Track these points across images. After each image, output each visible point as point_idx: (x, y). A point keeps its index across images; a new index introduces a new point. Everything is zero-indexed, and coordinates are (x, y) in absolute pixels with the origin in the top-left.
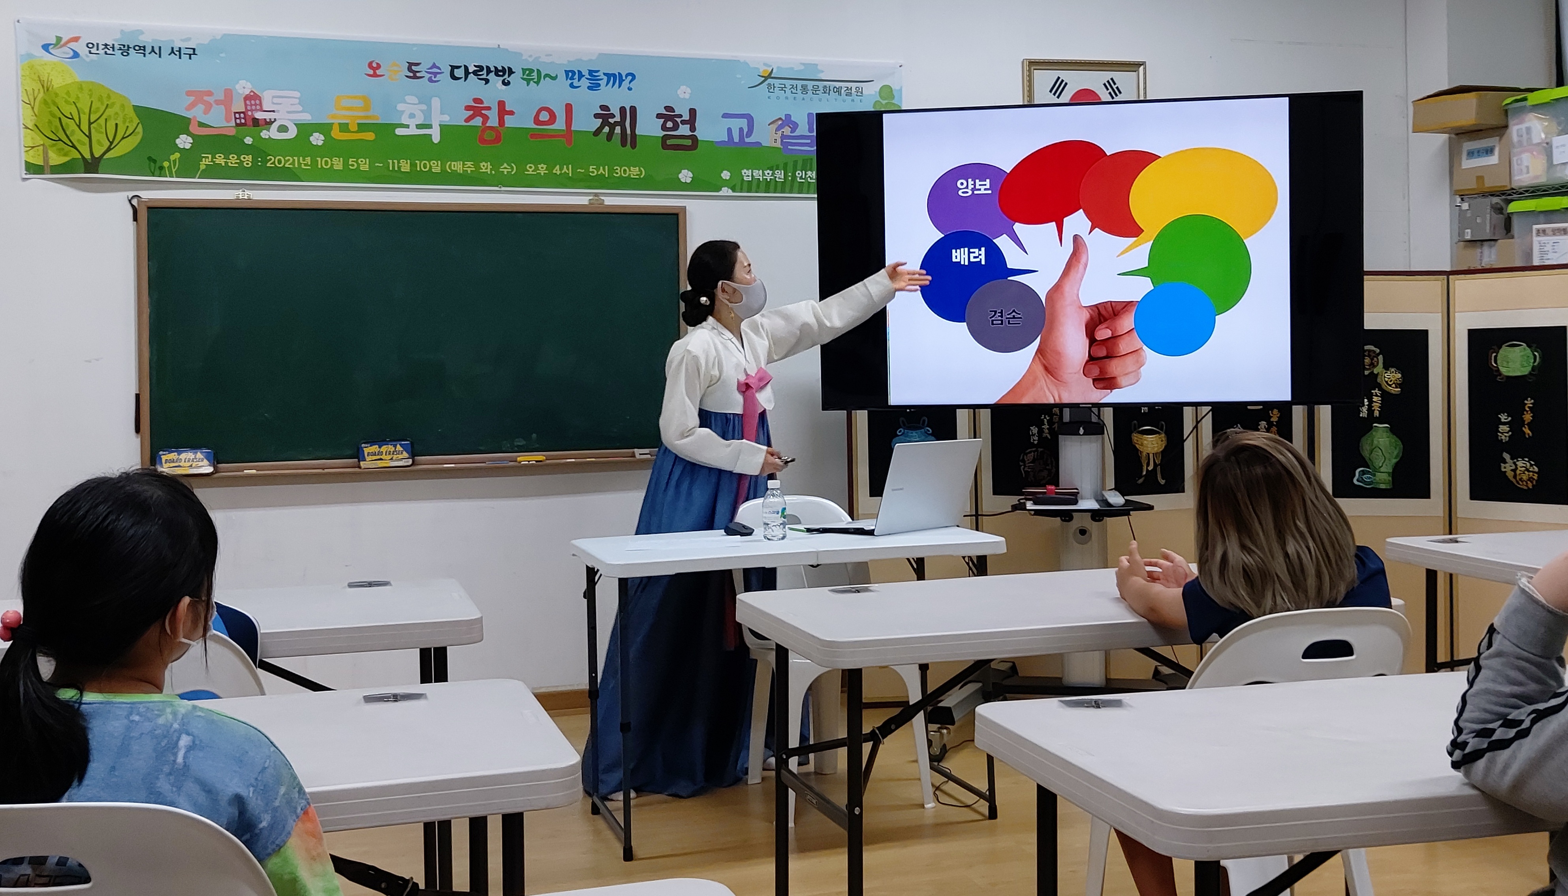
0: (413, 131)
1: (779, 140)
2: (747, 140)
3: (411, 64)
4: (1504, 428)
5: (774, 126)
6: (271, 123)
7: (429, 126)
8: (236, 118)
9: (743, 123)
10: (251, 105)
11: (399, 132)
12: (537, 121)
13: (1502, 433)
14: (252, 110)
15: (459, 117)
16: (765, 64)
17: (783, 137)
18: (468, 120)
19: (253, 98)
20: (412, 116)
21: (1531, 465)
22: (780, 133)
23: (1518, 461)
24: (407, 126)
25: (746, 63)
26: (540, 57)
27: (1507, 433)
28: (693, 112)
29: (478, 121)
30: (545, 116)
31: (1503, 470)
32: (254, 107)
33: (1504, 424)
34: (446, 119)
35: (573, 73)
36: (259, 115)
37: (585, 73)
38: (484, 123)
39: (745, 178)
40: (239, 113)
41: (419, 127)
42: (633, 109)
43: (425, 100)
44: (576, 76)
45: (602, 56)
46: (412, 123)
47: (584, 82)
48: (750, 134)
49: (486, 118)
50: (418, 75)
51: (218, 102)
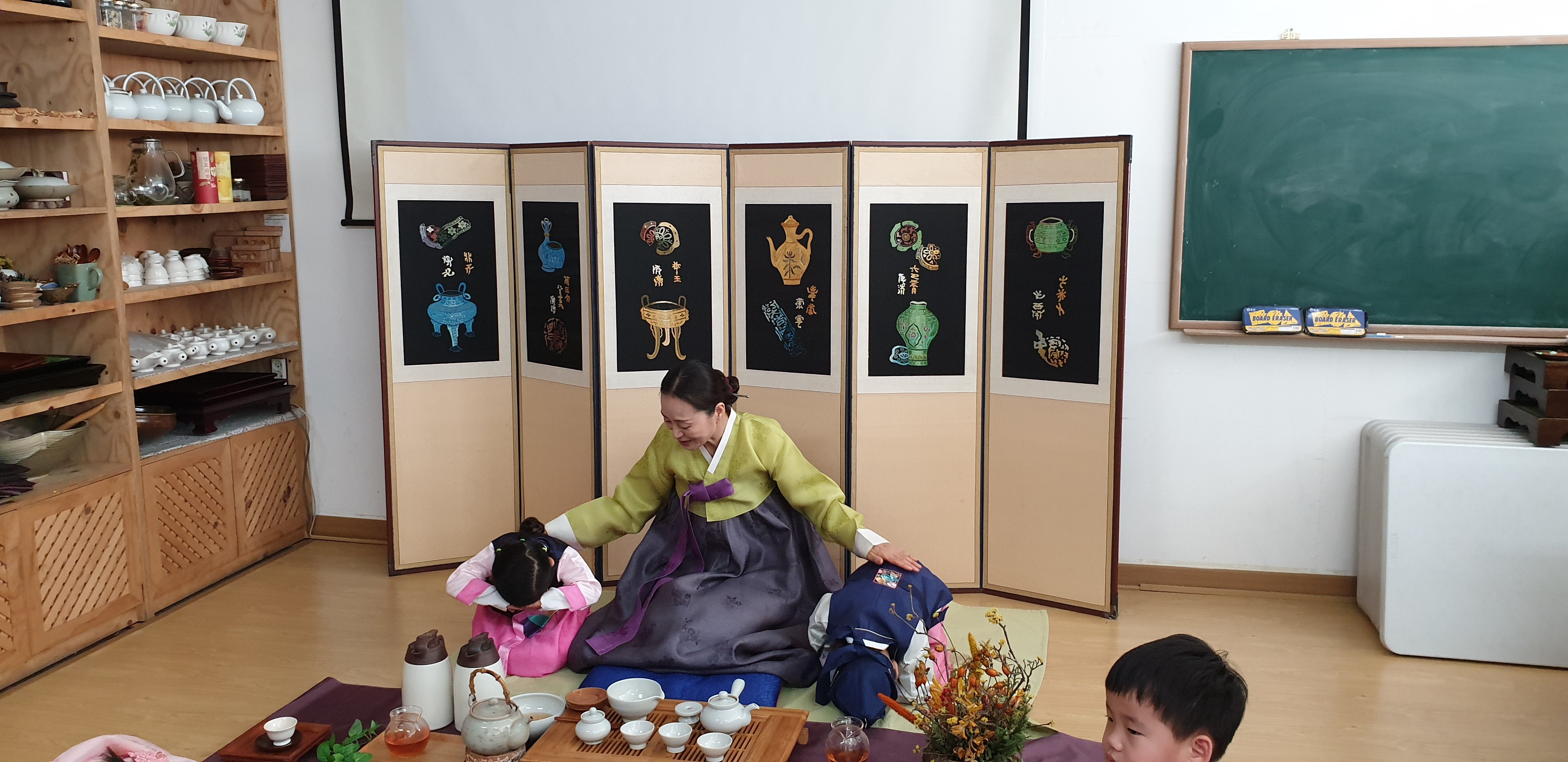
4: (1038, 306)
13: (1036, 311)
21: (1063, 344)
23: (1050, 339)
27: (1041, 310)
31: (1036, 348)
33: (1038, 301)
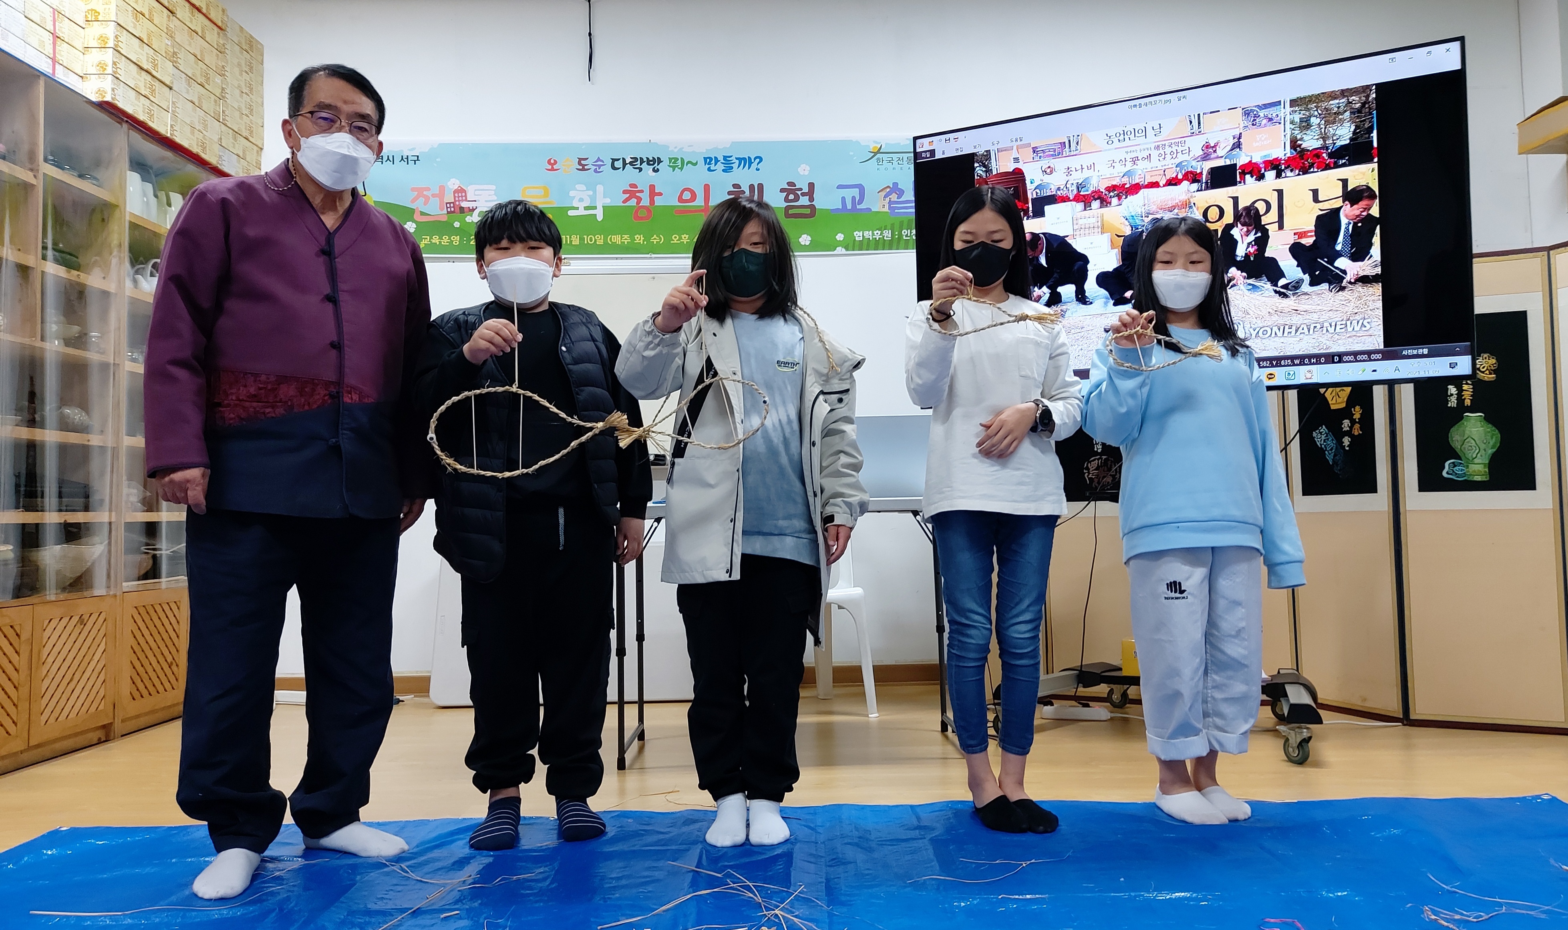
0: (581, 212)
1: (887, 206)
2: (858, 207)
3: (580, 160)
5: (883, 193)
6: (473, 210)
7: (595, 208)
8: (447, 208)
9: (856, 192)
10: (459, 197)
11: (571, 213)
12: (681, 200)
14: (459, 201)
15: (617, 199)
16: (875, 142)
17: (890, 202)
18: (625, 201)
19: (460, 192)
20: (581, 200)
22: (887, 199)
24: (577, 208)
25: (857, 142)
26: (683, 148)
28: (811, 186)
29: (633, 202)
30: (687, 195)
32: (460, 198)
34: (608, 201)
35: (711, 159)
36: (464, 204)
37: (721, 158)
38: (638, 203)
39: (857, 239)
40: (450, 203)
41: (586, 208)
42: (761, 186)
43: (591, 187)
44: (713, 161)
45: (735, 144)
46: (581, 206)
47: (720, 166)
48: (861, 201)
49: (639, 200)
50: (586, 167)
51: (434, 196)
